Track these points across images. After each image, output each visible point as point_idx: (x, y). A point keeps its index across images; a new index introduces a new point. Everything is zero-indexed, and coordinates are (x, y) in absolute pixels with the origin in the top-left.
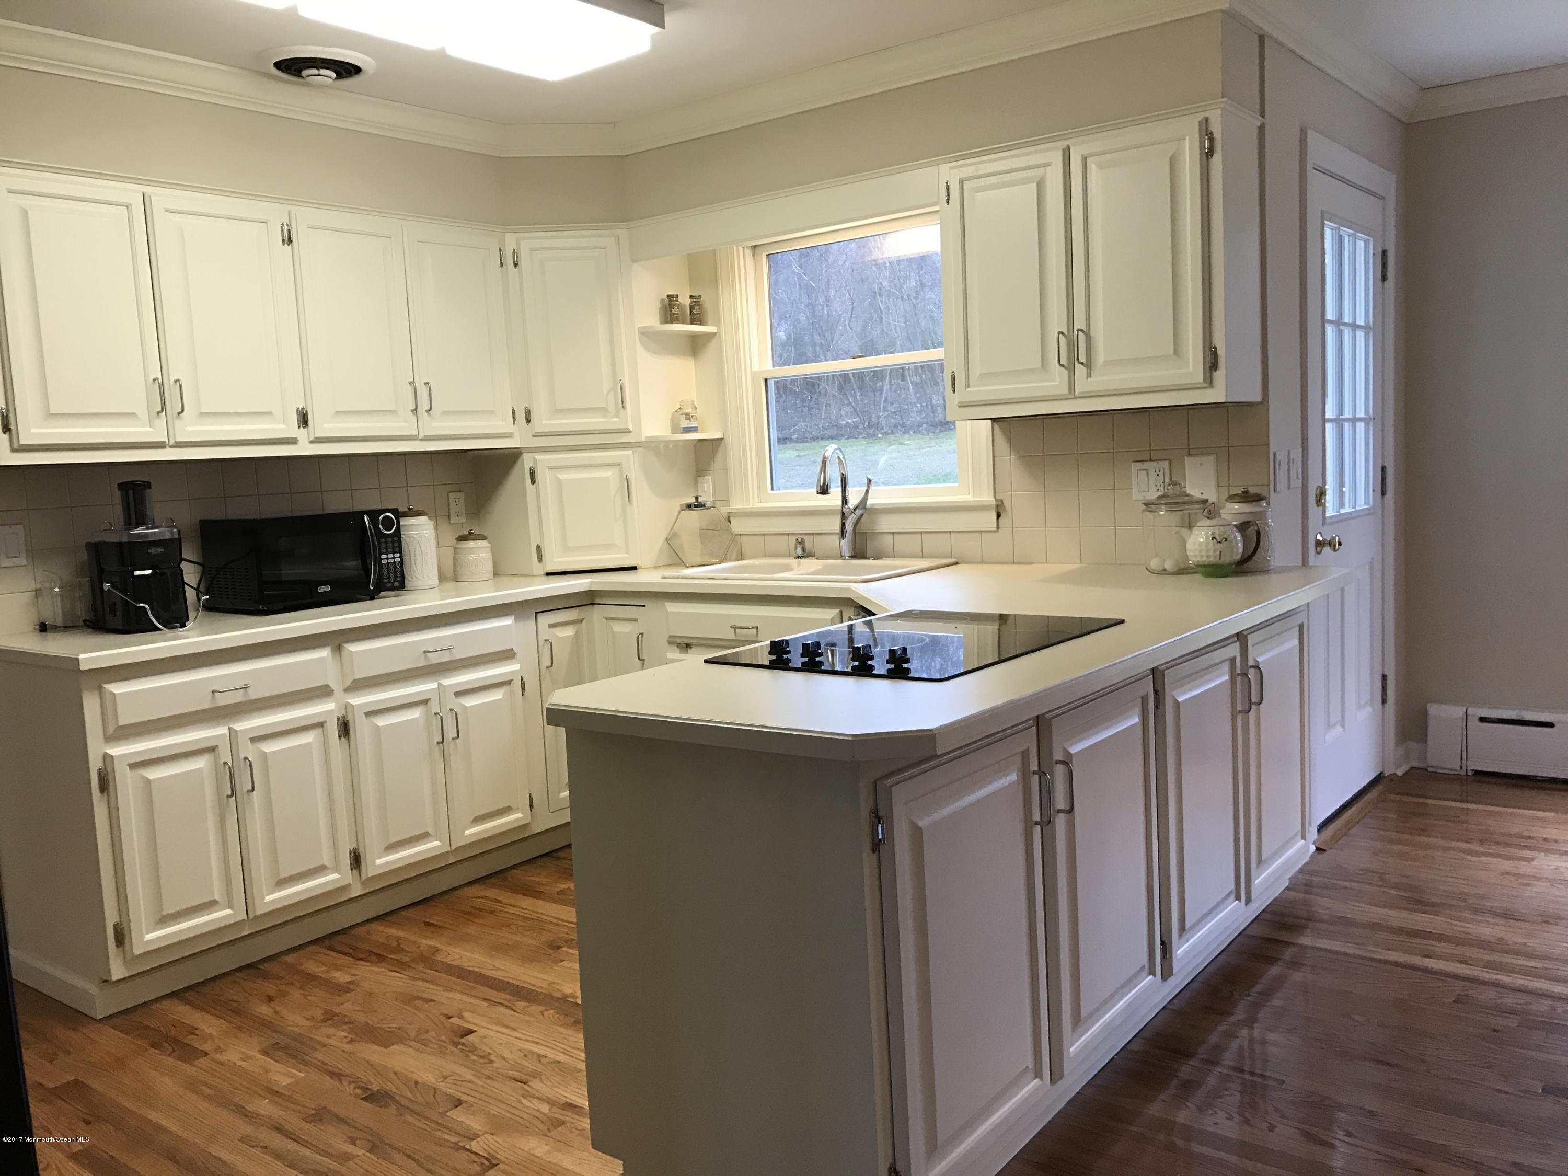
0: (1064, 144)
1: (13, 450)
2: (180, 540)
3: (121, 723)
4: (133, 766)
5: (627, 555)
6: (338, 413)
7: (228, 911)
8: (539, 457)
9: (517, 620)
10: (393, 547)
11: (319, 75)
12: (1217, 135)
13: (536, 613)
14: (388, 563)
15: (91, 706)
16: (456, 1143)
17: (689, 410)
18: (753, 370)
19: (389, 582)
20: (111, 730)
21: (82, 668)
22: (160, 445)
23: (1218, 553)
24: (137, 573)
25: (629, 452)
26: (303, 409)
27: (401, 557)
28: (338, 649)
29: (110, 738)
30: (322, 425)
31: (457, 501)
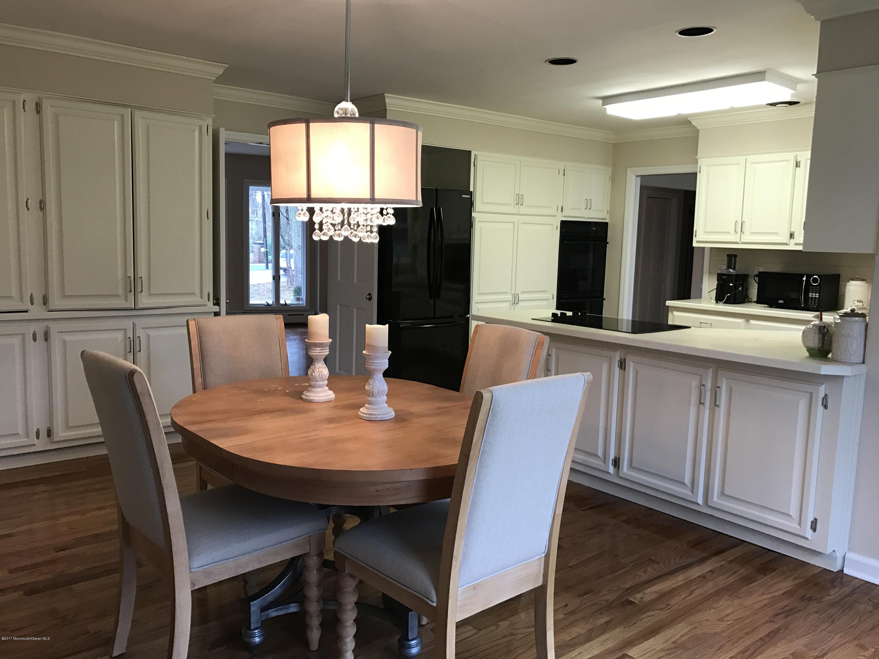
1: (697, 242)
10: (816, 291)
14: (812, 297)
21: (667, 305)
22: (736, 243)
26: (793, 232)
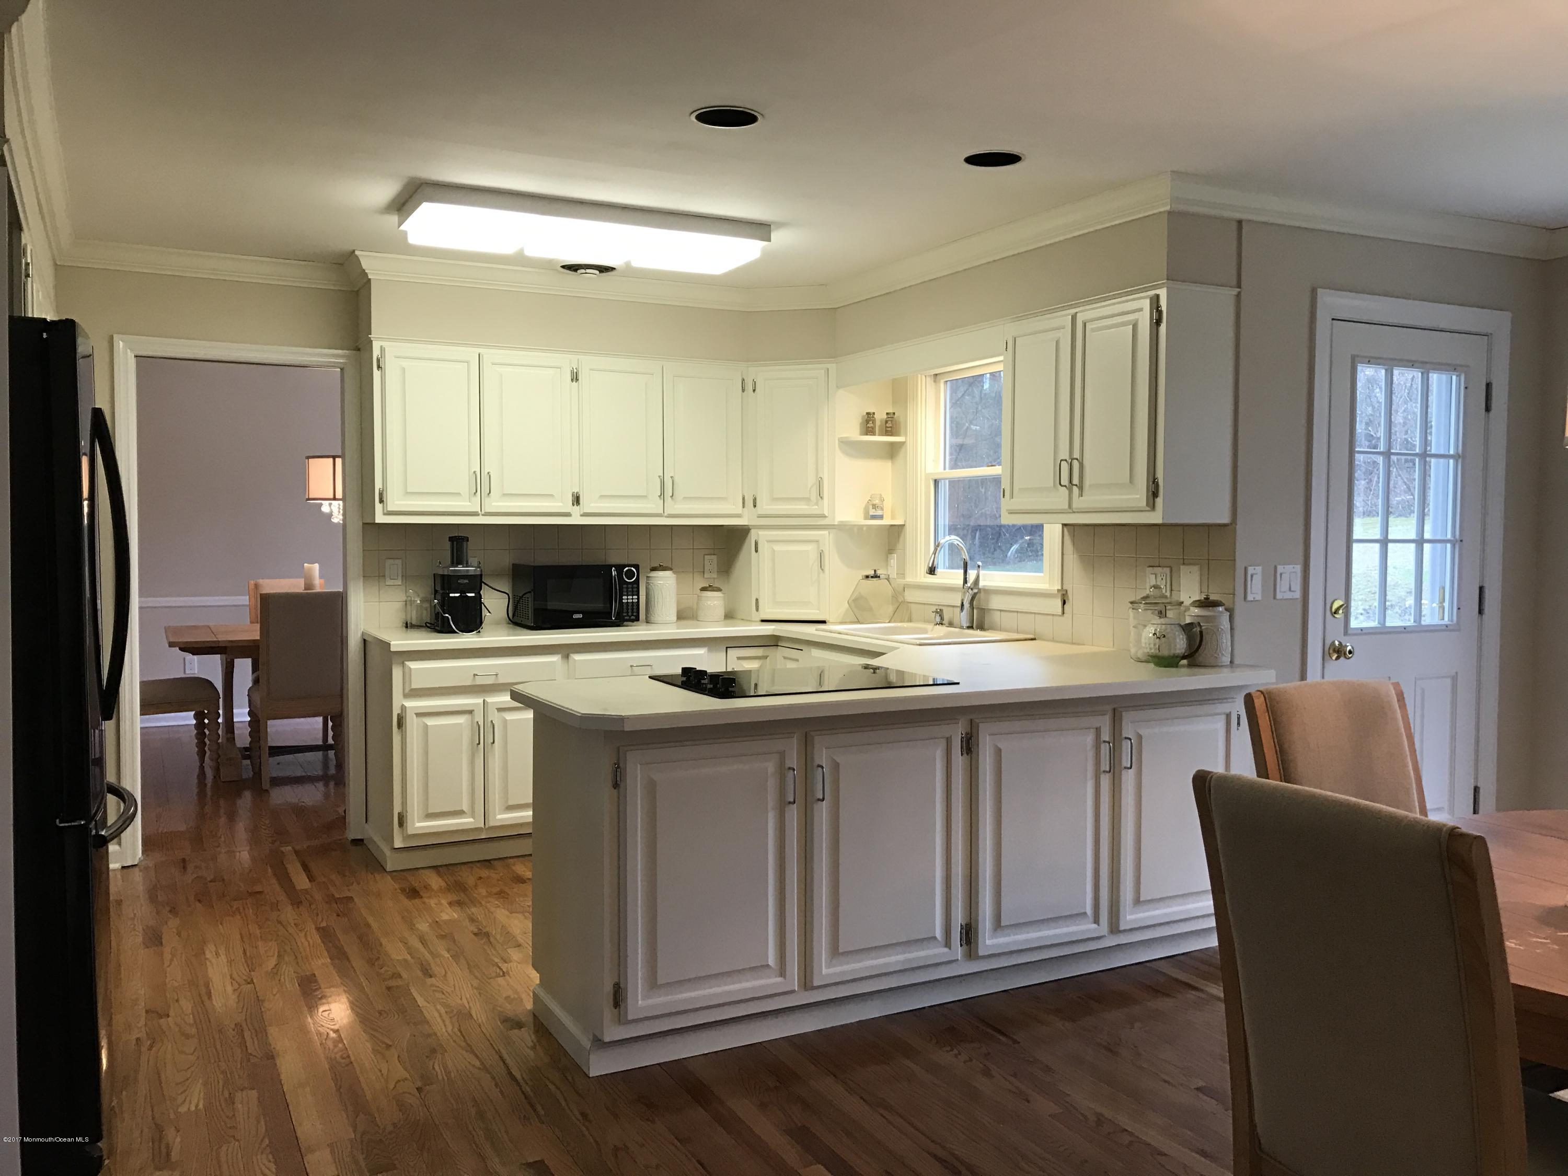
0: (1073, 311)
1: (384, 514)
2: (481, 575)
3: (414, 686)
4: (418, 715)
5: (818, 611)
6: (602, 496)
7: (471, 820)
8: (761, 533)
9: (709, 651)
10: (633, 591)
11: (586, 273)
12: (1164, 308)
13: (727, 648)
14: (627, 602)
15: (397, 674)
16: (497, 963)
17: (877, 502)
18: (927, 472)
19: (628, 615)
20: (407, 691)
21: (392, 650)
22: (475, 514)
23: (1157, 646)
24: (451, 595)
25: (825, 532)
26: (577, 493)
27: (638, 599)
28: (567, 657)
29: (406, 696)
30: (589, 505)
31: (711, 561)
